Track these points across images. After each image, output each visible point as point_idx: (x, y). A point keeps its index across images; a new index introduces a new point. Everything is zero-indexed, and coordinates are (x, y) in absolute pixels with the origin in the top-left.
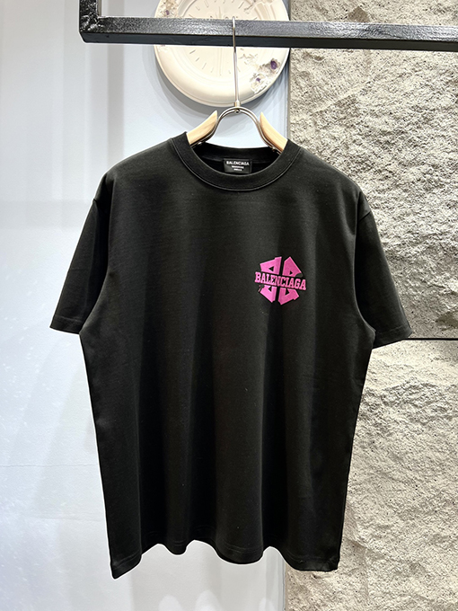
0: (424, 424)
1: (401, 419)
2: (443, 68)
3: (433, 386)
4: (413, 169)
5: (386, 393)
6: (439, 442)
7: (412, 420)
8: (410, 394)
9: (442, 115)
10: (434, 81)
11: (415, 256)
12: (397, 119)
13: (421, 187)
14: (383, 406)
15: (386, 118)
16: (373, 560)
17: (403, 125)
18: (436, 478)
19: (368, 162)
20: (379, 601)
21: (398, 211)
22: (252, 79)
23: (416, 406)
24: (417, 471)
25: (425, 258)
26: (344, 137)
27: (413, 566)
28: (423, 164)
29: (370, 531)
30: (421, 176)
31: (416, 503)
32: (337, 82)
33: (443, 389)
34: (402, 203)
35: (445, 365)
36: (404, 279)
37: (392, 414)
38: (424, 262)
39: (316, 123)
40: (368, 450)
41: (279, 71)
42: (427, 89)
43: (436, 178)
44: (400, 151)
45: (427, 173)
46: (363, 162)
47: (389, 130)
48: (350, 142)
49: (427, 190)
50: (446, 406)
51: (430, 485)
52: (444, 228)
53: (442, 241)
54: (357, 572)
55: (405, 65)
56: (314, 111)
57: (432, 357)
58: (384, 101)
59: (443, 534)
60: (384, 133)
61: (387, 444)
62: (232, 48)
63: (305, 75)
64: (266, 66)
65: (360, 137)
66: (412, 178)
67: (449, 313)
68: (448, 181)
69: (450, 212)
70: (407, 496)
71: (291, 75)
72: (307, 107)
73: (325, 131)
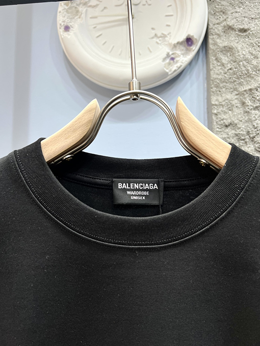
22: (164, 59)
39: (243, 104)
41: (195, 48)
56: (242, 89)
63: (228, 50)
64: (181, 43)
71: (210, 52)
72: (231, 86)
73: (257, 112)
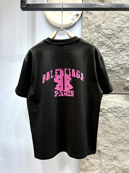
0: (119, 118)
1: (112, 117)
2: (126, 15)
3: (122, 107)
4: (117, 45)
5: (108, 109)
6: (123, 123)
7: (115, 117)
8: (115, 110)
9: (126, 29)
10: (124, 19)
11: (117, 70)
12: (113, 30)
13: (119, 50)
14: (107, 113)
15: (109, 30)
16: (103, 155)
17: (114, 32)
18: (122, 133)
19: (104, 43)
20: (105, 167)
21: (112, 57)
22: (71, 19)
23: (117, 113)
24: (117, 131)
25: (120, 71)
26: (97, 36)
27: (115, 158)
28: (120, 43)
29: (103, 147)
30: (119, 47)
31: (116, 140)
32: (96, 20)
33: (125, 108)
34: (113, 55)
35: (126, 101)
36: (114, 77)
37: (110, 115)
38: (120, 72)
39: (89, 32)
40: (103, 125)
41: (79, 17)
42: (122, 21)
43: (124, 48)
44: (113, 40)
45: (121, 46)
46: (102, 43)
47: (110, 34)
48: (99, 37)
49: (121, 51)
50: (125, 113)
51: (120, 135)
52: (126, 62)
53: (125, 66)
54: (99, 159)
55: (116, 14)
56: (89, 28)
57: (122, 99)
58: (109, 25)
59: (123, 149)
60: (109, 35)
61: (108, 123)
62: (62, 11)
63: (87, 18)
64: (76, 15)
65: (102, 36)
66: (117, 48)
67: (127, 86)
68: (127, 48)
69: (128, 57)
70: (114, 138)
71: (83, 18)
72: (87, 27)
73: (92, 34)
